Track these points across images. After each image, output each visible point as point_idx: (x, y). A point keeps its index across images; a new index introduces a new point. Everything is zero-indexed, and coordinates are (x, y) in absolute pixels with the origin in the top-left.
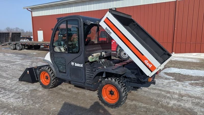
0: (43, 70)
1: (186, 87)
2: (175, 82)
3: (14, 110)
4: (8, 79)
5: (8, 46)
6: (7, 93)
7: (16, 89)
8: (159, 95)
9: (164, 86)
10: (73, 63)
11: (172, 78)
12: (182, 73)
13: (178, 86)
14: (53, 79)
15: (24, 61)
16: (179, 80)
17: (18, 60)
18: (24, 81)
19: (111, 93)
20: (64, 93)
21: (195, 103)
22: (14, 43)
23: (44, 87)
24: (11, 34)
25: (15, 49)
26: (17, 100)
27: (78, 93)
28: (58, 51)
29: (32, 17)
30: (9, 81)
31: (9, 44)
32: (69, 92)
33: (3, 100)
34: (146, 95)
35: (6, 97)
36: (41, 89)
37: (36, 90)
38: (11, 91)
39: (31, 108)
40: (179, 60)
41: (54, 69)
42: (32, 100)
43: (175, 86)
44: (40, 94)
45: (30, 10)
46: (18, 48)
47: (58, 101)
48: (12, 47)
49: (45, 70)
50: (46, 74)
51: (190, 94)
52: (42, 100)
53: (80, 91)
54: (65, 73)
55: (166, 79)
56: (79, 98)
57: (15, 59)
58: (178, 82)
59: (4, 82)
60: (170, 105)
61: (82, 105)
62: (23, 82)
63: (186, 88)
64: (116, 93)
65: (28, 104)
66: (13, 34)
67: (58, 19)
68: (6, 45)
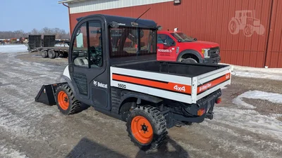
0: (60, 90)
1: (270, 124)
2: (255, 114)
3: (14, 143)
4: (23, 99)
5: (39, 53)
6: (15, 118)
7: (27, 112)
8: (221, 134)
9: (235, 120)
10: (95, 83)
11: (252, 107)
12: (270, 100)
13: (257, 121)
14: (72, 102)
15: (52, 74)
16: (263, 112)
17: (45, 72)
18: (41, 102)
19: (144, 128)
20: (86, 122)
21: (276, 151)
22: (46, 48)
23: (63, 112)
24: (42, 37)
25: (47, 57)
26: (22, 129)
27: (105, 123)
28: (80, 64)
29: (70, 15)
30: (23, 101)
31: (41, 50)
32: (93, 121)
33: (6, 127)
34: (201, 133)
35: (11, 124)
36: (58, 114)
37: (51, 115)
38: (20, 115)
39: (35, 141)
40: (273, 79)
41: (73, 89)
42: (41, 130)
43: (252, 120)
44: (55, 122)
45: (67, 4)
46: (50, 55)
47: (73, 134)
48: (43, 54)
49: (63, 90)
50: (65, 95)
51: (273, 136)
52: (53, 131)
53: (108, 121)
54: (87, 95)
55: (243, 108)
56: (103, 130)
57: (42, 70)
58: (259, 115)
59: (16, 102)
60: (234, 152)
61: (104, 143)
62: (39, 104)
63: (268, 126)
64: (150, 129)
65: (33, 136)
66: (45, 36)
67: (78, 20)
68: (37, 51)
